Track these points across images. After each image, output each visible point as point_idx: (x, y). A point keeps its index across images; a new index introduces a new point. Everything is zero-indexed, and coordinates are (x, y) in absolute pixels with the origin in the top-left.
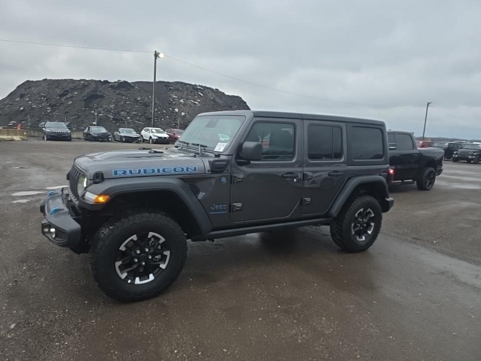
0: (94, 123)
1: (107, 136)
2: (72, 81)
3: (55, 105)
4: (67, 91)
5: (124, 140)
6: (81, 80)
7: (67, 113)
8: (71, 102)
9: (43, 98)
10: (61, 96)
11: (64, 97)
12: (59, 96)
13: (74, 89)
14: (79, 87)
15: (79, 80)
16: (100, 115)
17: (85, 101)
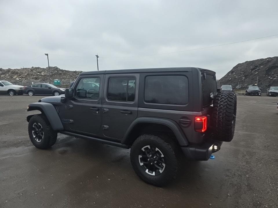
0: (255, 84)
1: (258, 92)
2: (262, 60)
3: (247, 75)
4: (257, 67)
5: (270, 94)
6: (267, 58)
7: (253, 79)
8: (257, 73)
9: (242, 72)
10: (252, 70)
11: (254, 70)
12: (251, 70)
13: (260, 65)
14: (265, 63)
15: (265, 59)
16: (274, 79)
17: (267, 71)
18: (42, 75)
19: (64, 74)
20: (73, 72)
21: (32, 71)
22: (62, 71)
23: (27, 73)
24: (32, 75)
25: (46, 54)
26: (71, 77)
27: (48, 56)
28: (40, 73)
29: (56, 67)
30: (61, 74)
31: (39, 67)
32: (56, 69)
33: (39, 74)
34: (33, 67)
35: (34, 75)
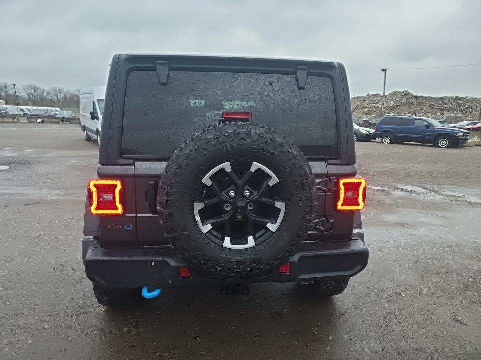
18: (378, 108)
19: (419, 104)
20: (438, 99)
21: (365, 101)
22: (416, 98)
23: (356, 106)
24: (363, 107)
25: (383, 70)
26: (433, 108)
27: (385, 72)
28: (376, 103)
29: (406, 92)
30: (412, 104)
31: (378, 95)
32: (406, 94)
33: (374, 105)
34: (368, 95)
35: (366, 108)
